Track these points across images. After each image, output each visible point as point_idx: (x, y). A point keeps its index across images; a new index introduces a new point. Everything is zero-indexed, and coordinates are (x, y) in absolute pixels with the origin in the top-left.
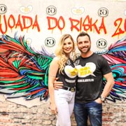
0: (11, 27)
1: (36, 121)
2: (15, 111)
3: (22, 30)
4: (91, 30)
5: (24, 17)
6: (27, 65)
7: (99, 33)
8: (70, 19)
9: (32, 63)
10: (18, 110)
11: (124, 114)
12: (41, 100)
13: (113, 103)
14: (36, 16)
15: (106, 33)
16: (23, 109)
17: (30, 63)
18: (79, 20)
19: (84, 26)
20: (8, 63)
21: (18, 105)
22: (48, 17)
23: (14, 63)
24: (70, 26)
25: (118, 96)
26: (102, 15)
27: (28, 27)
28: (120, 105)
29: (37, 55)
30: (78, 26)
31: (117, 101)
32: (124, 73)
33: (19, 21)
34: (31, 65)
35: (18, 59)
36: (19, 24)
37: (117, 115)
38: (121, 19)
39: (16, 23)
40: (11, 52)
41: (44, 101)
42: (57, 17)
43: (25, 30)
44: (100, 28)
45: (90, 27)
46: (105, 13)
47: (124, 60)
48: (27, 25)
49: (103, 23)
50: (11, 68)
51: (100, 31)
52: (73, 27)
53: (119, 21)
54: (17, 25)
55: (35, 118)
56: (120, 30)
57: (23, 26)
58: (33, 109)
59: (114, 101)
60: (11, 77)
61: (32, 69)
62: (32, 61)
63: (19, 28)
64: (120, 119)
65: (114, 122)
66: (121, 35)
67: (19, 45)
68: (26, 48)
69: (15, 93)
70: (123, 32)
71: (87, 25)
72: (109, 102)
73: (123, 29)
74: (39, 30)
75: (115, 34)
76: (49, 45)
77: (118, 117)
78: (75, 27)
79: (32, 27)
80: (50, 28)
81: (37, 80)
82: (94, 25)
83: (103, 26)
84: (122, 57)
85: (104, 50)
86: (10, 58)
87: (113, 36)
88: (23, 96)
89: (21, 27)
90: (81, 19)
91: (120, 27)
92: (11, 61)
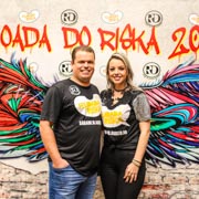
0: (6, 45)
1: (45, 196)
3: (23, 50)
4: (134, 48)
5: (25, 29)
6: (31, 105)
7: (147, 52)
8: (100, 30)
9: (39, 103)
10: (17, 178)
11: (189, 188)
13: (171, 168)
14: (45, 27)
15: (158, 52)
16: (25, 177)
17: (36, 102)
18: (115, 32)
19: (123, 41)
20: (1, 103)
21: (18, 171)
23: (10, 103)
24: (100, 42)
25: (179, 158)
26: (152, 23)
27: (32, 45)
28: (183, 171)
29: (46, 90)
30: (113, 43)
31: (178, 165)
33: (18, 35)
34: (38, 106)
35: (17, 96)
36: (18, 40)
37: (177, 189)
39: (13, 38)
40: (5, 84)
43: (27, 49)
44: (149, 44)
45: (132, 43)
47: (189, 96)
48: (30, 42)
49: (153, 37)
51: (149, 50)
52: (103, 43)
53: (181, 33)
54: (14, 41)
55: (44, 191)
56: (182, 47)
57: (24, 43)
58: (41, 176)
59: (173, 166)
60: (6, 125)
61: (38, 112)
62: (39, 100)
63: (18, 46)
64: (183, 196)
66: (184, 55)
67: (19, 74)
68: (29, 78)
69: (13, 150)
70: (187, 51)
71: (127, 40)
72: (164, 166)
73: (187, 46)
74: (49, 50)
75: (174, 55)
76: (66, 73)
77: (179, 192)
78: (108, 44)
80: (67, 46)
82: (139, 40)
83: (153, 42)
84: (186, 92)
85: (155, 81)
86: (4, 94)
87: (170, 57)
88: (24, 156)
89: (21, 44)
90: (118, 30)
91: (183, 42)
92: (5, 99)
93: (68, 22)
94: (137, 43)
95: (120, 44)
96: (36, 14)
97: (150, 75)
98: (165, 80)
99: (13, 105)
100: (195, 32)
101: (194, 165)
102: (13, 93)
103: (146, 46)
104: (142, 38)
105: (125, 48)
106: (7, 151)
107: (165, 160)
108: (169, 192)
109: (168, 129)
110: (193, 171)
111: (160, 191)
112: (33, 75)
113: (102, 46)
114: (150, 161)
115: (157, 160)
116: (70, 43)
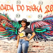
0: (2, 10)
1: (12, 49)
3: (6, 11)
4: (35, 11)
5: (7, 5)
7: (39, 12)
8: (27, 6)
11: (50, 47)
12: (14, 40)
14: (12, 5)
15: (42, 12)
16: (7, 44)
22: (17, 5)
23: (3, 25)
24: (27, 9)
25: (47, 39)
28: (48, 43)
29: (13, 21)
30: (30, 9)
32: (50, 29)
35: (5, 23)
36: (5, 8)
38: (48, 6)
40: (2, 20)
41: (15, 41)
42: (21, 5)
46: (41, 3)
47: (50, 23)
48: (8, 9)
50: (2, 27)
53: (48, 7)
54: (4, 9)
58: (11, 44)
59: (46, 41)
63: (5, 10)
64: (48, 49)
65: (46, 50)
67: (5, 17)
68: (8, 18)
73: (49, 10)
74: (13, 11)
75: (46, 12)
76: (18, 17)
77: (47, 48)
78: (29, 9)
79: (10, 9)
80: (18, 10)
81: (12, 32)
85: (41, 19)
86: (1, 22)
88: (7, 39)
89: (6, 9)
90: (31, 6)
92: (2, 24)
93: (18, 4)
94: (36, 9)
95: (32, 9)
97: (40, 18)
98: (43, 19)
100: (52, 7)
101: (51, 41)
103: (39, 10)
104: (38, 8)
105: (33, 10)
107: (43, 40)
109: (44, 32)
110: (51, 43)
111: (42, 48)
113: (27, 10)
114: (40, 40)
115: (41, 40)
116: (19, 9)
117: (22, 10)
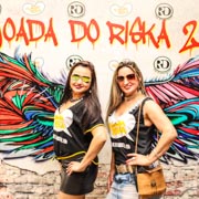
0: (9, 39)
1: (53, 197)
2: (18, 180)
3: (27, 44)
4: (144, 42)
6: (37, 102)
7: (157, 46)
8: (108, 23)
9: (45, 99)
10: (23, 179)
13: (182, 164)
14: (51, 21)
15: (169, 46)
16: (30, 178)
17: (42, 98)
18: (124, 25)
19: (133, 34)
20: (4, 99)
21: (23, 171)
22: (70, 22)
23: (14, 100)
24: (109, 35)
25: (191, 153)
26: (163, 16)
27: (37, 39)
28: (195, 167)
29: (53, 86)
30: (123, 36)
31: (190, 161)
33: (22, 28)
34: (44, 103)
35: (21, 93)
37: (189, 186)
38: (194, 23)
39: (17, 32)
40: (9, 80)
43: (32, 44)
44: (159, 38)
45: (142, 36)
46: (167, 12)
48: (35, 36)
49: (163, 30)
50: (10, 108)
51: (160, 44)
52: (112, 37)
53: (192, 26)
54: (18, 35)
55: (51, 191)
56: (193, 40)
57: (29, 37)
58: (48, 176)
59: (185, 162)
60: (10, 123)
61: (45, 110)
62: (45, 96)
63: (22, 39)
64: (195, 192)
65: (186, 196)
66: (195, 49)
67: (24, 69)
68: (34, 74)
69: (18, 149)
71: (137, 34)
72: (176, 162)
73: (198, 40)
74: (56, 44)
75: (184, 49)
78: (118, 37)
79: (44, 38)
80: (74, 40)
82: (150, 33)
83: (164, 35)
85: (166, 75)
86: (8, 91)
87: (181, 51)
88: (30, 155)
89: (26, 38)
90: (127, 23)
91: (194, 36)
92: (9, 96)
93: (75, 15)
94: (147, 37)
95: (130, 37)
96: (41, 6)
97: (161, 69)
98: (176, 74)
99: (17, 102)
102: (17, 89)
103: (156, 40)
104: (153, 32)
105: (135, 41)
106: (11, 151)
107: (177, 156)
108: (182, 189)
109: (180, 125)
112: (39, 70)
113: (111, 40)
114: (162, 158)
115: (169, 157)
116: (77, 37)
117: (90, 39)
